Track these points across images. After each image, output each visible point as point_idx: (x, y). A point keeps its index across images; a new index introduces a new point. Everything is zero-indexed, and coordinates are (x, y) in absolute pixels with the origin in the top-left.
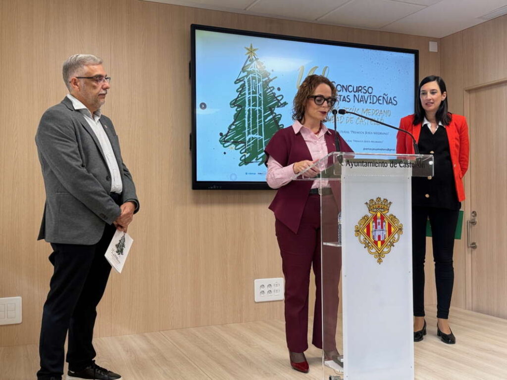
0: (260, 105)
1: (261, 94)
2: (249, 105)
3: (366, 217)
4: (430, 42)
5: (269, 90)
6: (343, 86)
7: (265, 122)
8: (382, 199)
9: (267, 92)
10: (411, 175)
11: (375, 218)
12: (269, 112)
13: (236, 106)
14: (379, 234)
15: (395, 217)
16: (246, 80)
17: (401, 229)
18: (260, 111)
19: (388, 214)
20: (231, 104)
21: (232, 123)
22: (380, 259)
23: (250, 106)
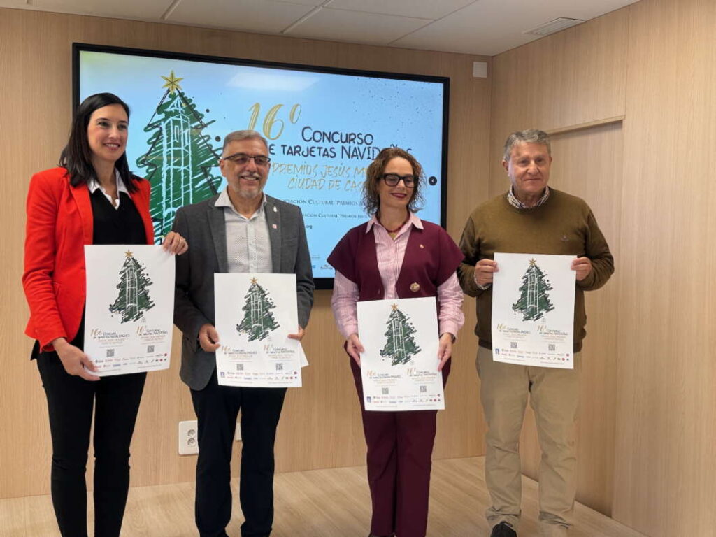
0: (186, 163)
1: (188, 147)
2: (169, 162)
4: (475, 63)
5: (202, 141)
6: (324, 134)
7: (194, 190)
9: (198, 143)
12: (202, 173)
13: (145, 165)
16: (163, 125)
18: (186, 172)
20: (138, 162)
23: (170, 165)
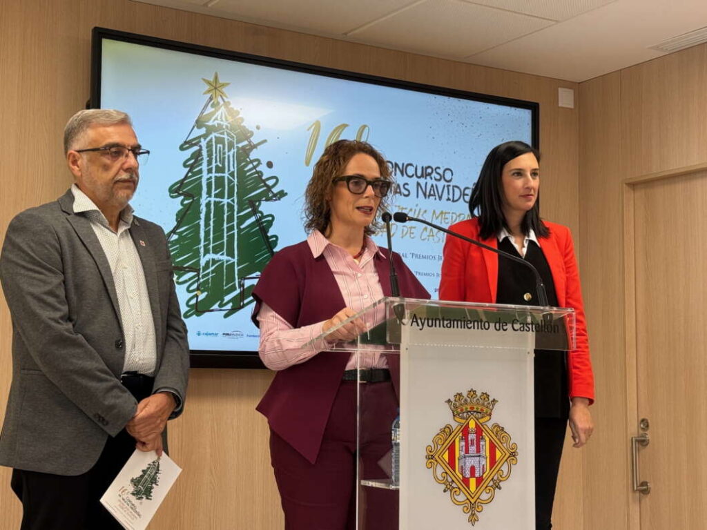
0: (231, 195)
1: (233, 172)
2: (209, 193)
3: (447, 430)
4: (560, 89)
5: (250, 166)
6: (397, 165)
7: (240, 230)
8: (479, 394)
9: (246, 169)
10: (534, 347)
11: (465, 431)
12: (250, 209)
13: (180, 195)
14: (472, 463)
15: (503, 429)
16: (203, 143)
17: (513, 455)
18: (230, 207)
19: (490, 424)
20: (171, 190)
21: (172, 228)
22: (473, 515)
23: (210, 196)
